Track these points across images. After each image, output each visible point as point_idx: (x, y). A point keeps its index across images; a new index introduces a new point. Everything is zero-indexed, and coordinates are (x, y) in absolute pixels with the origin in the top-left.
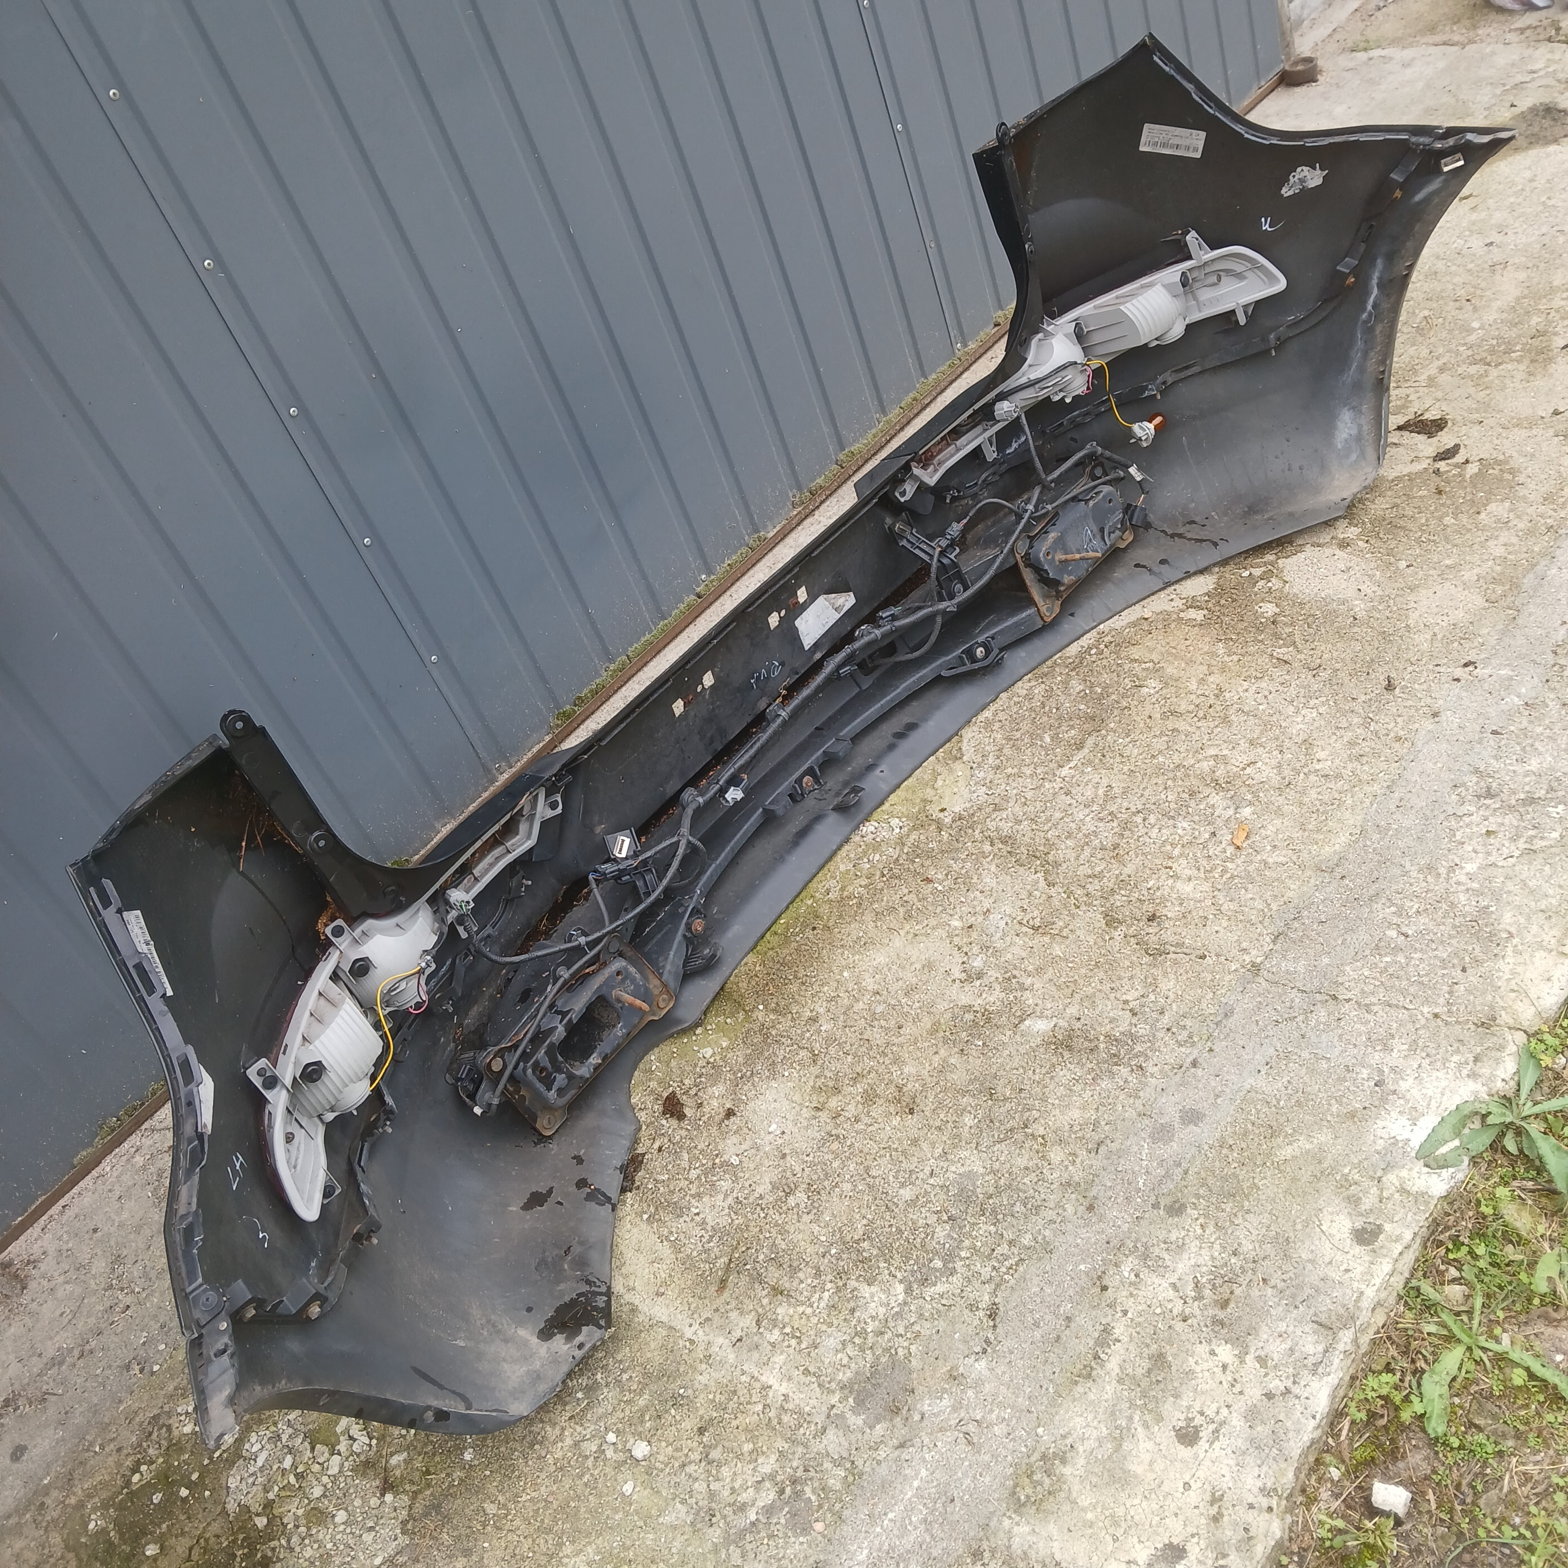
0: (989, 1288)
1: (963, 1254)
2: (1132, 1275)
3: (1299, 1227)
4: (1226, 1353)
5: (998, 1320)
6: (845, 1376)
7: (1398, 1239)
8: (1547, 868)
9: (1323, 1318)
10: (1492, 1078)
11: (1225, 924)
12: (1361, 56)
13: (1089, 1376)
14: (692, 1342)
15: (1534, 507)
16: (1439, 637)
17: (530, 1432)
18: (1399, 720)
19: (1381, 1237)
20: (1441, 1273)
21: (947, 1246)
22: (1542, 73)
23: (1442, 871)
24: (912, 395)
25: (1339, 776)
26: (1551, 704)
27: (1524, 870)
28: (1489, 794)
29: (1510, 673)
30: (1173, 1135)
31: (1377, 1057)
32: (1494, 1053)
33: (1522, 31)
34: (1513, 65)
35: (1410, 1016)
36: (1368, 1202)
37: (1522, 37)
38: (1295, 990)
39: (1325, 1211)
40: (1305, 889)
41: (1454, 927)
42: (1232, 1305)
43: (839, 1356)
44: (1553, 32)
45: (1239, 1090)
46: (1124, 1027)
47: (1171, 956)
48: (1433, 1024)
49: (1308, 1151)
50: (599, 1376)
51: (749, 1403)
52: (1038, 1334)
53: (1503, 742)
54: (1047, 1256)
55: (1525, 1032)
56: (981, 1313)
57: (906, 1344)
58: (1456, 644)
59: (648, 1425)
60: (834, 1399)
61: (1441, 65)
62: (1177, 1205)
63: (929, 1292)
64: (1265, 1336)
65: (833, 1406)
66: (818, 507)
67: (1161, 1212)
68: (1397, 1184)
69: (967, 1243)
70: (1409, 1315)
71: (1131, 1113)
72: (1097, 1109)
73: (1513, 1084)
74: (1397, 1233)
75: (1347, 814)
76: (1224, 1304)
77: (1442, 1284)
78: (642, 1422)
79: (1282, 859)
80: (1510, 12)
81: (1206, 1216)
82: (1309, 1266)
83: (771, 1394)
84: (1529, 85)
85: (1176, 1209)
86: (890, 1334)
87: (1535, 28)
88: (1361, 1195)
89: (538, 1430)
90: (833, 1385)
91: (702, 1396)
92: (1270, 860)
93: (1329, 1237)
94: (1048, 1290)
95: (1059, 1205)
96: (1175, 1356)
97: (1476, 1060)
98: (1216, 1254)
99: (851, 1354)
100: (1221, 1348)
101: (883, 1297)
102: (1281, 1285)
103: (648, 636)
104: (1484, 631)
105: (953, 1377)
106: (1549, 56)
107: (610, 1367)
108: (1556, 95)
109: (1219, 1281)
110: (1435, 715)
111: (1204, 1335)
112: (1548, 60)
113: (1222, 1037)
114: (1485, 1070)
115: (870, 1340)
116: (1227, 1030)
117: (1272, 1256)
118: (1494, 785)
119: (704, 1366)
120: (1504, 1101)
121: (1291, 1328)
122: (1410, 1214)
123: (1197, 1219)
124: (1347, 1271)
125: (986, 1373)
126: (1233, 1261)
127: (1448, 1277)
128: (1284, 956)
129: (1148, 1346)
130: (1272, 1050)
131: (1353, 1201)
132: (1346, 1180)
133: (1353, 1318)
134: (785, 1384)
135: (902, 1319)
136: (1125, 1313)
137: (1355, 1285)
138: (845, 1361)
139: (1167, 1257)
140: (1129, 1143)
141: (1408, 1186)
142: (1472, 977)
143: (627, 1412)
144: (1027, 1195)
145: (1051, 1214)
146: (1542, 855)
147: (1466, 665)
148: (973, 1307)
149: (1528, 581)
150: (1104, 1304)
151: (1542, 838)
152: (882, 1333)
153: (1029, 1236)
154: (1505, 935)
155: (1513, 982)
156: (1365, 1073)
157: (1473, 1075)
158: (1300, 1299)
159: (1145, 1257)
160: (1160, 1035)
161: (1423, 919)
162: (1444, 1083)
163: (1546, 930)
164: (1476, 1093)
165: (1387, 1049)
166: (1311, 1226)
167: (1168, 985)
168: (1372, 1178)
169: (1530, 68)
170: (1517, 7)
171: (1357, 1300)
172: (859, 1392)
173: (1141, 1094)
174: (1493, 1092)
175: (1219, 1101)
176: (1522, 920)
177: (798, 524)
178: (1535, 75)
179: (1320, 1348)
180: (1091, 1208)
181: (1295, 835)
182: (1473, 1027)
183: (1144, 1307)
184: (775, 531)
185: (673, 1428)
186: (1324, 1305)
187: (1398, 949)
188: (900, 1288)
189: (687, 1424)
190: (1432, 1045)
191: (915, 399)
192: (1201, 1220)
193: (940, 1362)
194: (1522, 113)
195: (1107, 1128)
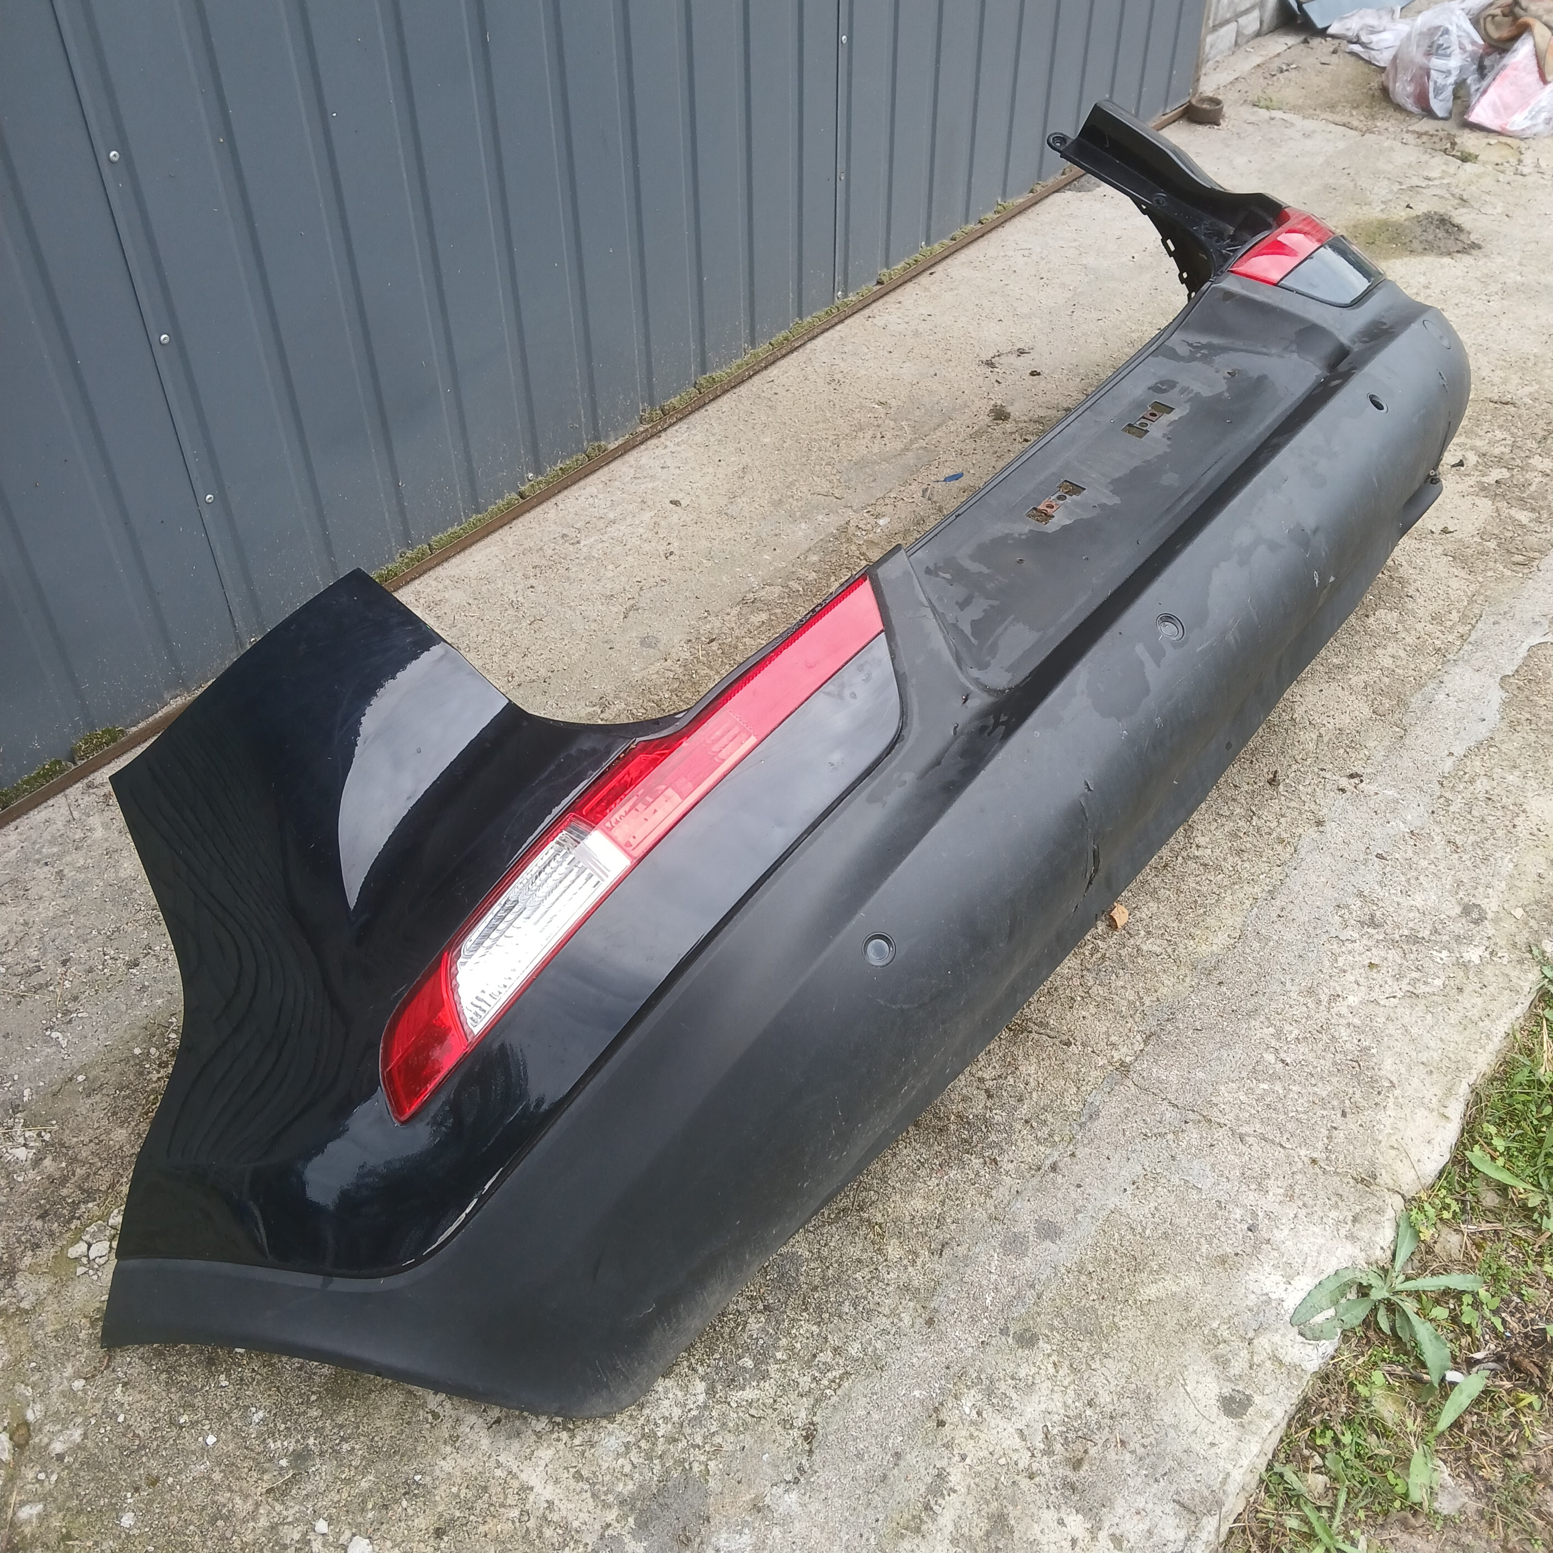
0: (807, 1402)
1: (779, 1355)
2: (974, 1412)
3: (1162, 1383)
4: (1076, 1524)
5: (815, 1444)
6: (626, 1488)
7: (1268, 1416)
8: (1429, 1016)
9: (1185, 1498)
10: (1370, 1244)
11: (1093, 1010)
12: (1263, 112)
13: (918, 1530)
14: (436, 1416)
15: (1423, 624)
16: (1326, 739)
17: (214, 1502)
18: (1282, 820)
19: (1251, 1410)
20: (1306, 1459)
21: (761, 1342)
22: (1437, 182)
23: (1324, 998)
24: (785, 333)
25: (1219, 869)
26: (1437, 839)
27: (1407, 1016)
28: (1373, 922)
29: (1398, 796)
30: (1027, 1249)
31: (1251, 1197)
32: (1373, 1216)
33: (1420, 135)
34: (1410, 166)
35: (1288, 1157)
36: (1238, 1366)
37: (1419, 141)
38: (1165, 1102)
39: (1190, 1368)
40: (1181, 988)
41: (1335, 1063)
42: (1086, 1467)
43: (621, 1461)
44: (1449, 145)
45: (1102, 1208)
46: (979, 1109)
47: (1034, 1035)
48: (1310, 1170)
49: (1174, 1295)
50: (311, 1441)
51: (502, 1505)
52: (861, 1469)
53: (1388, 869)
54: (878, 1373)
55: (1403, 1196)
56: (795, 1433)
57: (703, 1458)
58: (1341, 751)
59: (370, 1515)
60: (611, 1516)
61: (1341, 145)
62: (1028, 1335)
63: (737, 1396)
64: (1121, 1511)
65: (609, 1525)
66: (665, 430)
67: (1010, 1340)
68: (1269, 1351)
69: (784, 1342)
70: (1270, 1504)
71: (981, 1215)
72: (943, 1203)
73: (1389, 1253)
74: (1268, 1408)
75: (1226, 914)
76: (1077, 1465)
77: (1306, 1470)
78: (363, 1510)
79: (1158, 950)
80: (1409, 113)
81: (1060, 1353)
82: (1172, 1433)
83: (531, 1498)
84: (1424, 191)
85: (1027, 1340)
86: (684, 1442)
87: (1432, 136)
88: (1230, 1356)
89: (222, 1500)
90: (611, 1498)
91: (443, 1487)
92: (1144, 948)
93: (1195, 1401)
94: (876, 1416)
95: (894, 1313)
96: (1018, 1519)
97: (1355, 1220)
98: (1070, 1401)
99: (635, 1461)
100: (1071, 1518)
101: (679, 1394)
102: (1141, 1451)
103: (456, 528)
104: (1370, 744)
105: (757, 1508)
106: (1444, 167)
107: (327, 1432)
108: (1450, 208)
109: (1071, 1435)
110: (1319, 823)
111: (1052, 1499)
112: (1443, 171)
113: (1086, 1142)
114: (1364, 1234)
115: (660, 1448)
116: (1090, 1135)
117: (1132, 1413)
118: (1378, 914)
119: (449, 1449)
120: (1381, 1272)
121: (1150, 1506)
122: (1282, 1388)
123: (1049, 1355)
124: (1213, 1445)
125: (796, 1508)
126: (1088, 1413)
127: (1312, 1465)
128: (1156, 1061)
129: (987, 1503)
130: (1139, 1168)
131: (1222, 1362)
132: (1215, 1336)
133: (1220, 1504)
134: (550, 1487)
135: (701, 1426)
136: (963, 1458)
137: (1222, 1463)
138: (627, 1469)
139: (1014, 1396)
140: (977, 1250)
141: (1281, 1353)
142: (1352, 1124)
143: (345, 1495)
144: (859, 1293)
145: (884, 1322)
146: (1424, 1001)
147: (1352, 776)
148: (787, 1423)
149: (1416, 701)
150: (939, 1443)
151: (1425, 983)
152: (676, 1440)
153: (857, 1345)
154: (1387, 1084)
155: (1393, 1138)
156: (1238, 1213)
157: (1352, 1237)
158: (1161, 1471)
159: (990, 1393)
160: (1018, 1126)
161: (1303, 1048)
162: (1320, 1241)
163: (1427, 1085)
164: (1353, 1258)
165: (1262, 1189)
166: (1175, 1384)
167: (1028, 1069)
168: (1243, 1339)
169: (1425, 174)
170: (1414, 109)
171: (1224, 1482)
172: (642, 1512)
173: (994, 1193)
174: (1372, 1260)
175: (1079, 1216)
176: (1403, 1070)
177: (642, 443)
178: (1431, 183)
179: (1182, 1534)
180: (930, 1322)
181: (1171, 924)
182: (1352, 1181)
183: (985, 1453)
184: (617, 444)
185: (403, 1524)
186: (1187, 1482)
187: (1275, 1077)
188: (700, 1387)
189: (421, 1522)
190: (1309, 1194)
191: (786, 339)
192: (1054, 1358)
193: (743, 1487)
194: (1418, 217)
195: (953, 1227)
